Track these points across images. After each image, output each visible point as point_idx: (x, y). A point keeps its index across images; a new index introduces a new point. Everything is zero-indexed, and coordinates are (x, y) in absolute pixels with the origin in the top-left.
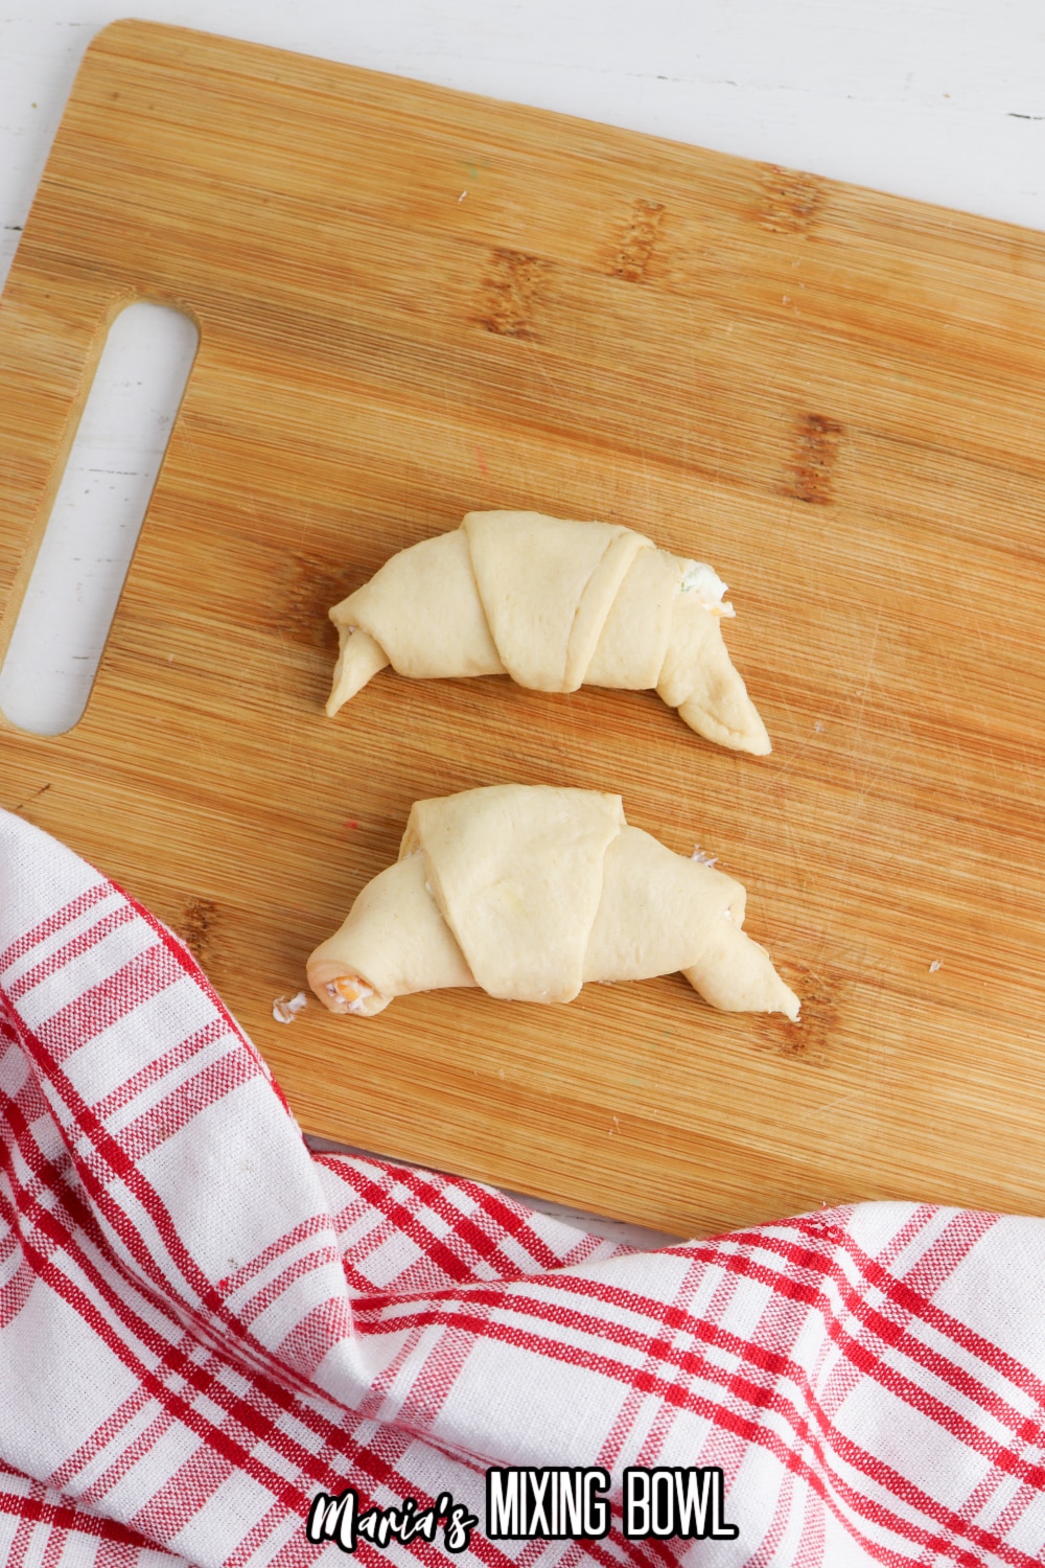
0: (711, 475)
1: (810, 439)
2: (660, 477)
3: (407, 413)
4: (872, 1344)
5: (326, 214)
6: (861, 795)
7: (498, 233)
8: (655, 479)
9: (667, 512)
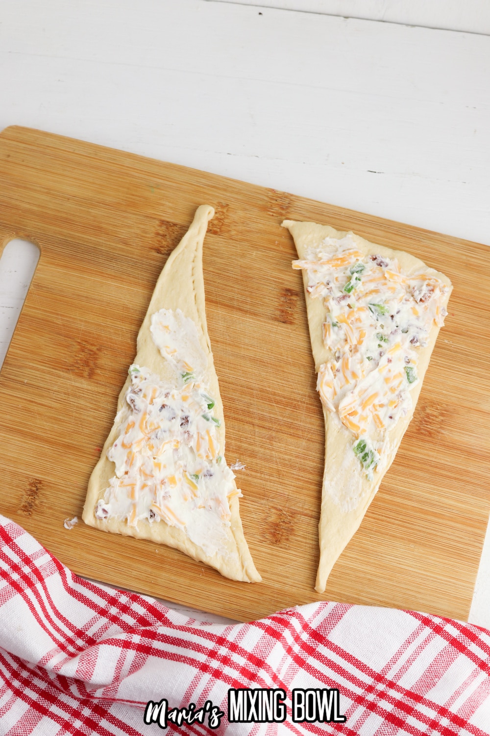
0: (246, 312)
1: (286, 298)
2: (225, 312)
3: (124, 285)
4: (303, 655)
5: (93, 205)
6: (304, 440)
7: (162, 214)
8: (223, 313)
9: (228, 326)
